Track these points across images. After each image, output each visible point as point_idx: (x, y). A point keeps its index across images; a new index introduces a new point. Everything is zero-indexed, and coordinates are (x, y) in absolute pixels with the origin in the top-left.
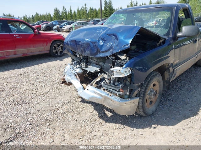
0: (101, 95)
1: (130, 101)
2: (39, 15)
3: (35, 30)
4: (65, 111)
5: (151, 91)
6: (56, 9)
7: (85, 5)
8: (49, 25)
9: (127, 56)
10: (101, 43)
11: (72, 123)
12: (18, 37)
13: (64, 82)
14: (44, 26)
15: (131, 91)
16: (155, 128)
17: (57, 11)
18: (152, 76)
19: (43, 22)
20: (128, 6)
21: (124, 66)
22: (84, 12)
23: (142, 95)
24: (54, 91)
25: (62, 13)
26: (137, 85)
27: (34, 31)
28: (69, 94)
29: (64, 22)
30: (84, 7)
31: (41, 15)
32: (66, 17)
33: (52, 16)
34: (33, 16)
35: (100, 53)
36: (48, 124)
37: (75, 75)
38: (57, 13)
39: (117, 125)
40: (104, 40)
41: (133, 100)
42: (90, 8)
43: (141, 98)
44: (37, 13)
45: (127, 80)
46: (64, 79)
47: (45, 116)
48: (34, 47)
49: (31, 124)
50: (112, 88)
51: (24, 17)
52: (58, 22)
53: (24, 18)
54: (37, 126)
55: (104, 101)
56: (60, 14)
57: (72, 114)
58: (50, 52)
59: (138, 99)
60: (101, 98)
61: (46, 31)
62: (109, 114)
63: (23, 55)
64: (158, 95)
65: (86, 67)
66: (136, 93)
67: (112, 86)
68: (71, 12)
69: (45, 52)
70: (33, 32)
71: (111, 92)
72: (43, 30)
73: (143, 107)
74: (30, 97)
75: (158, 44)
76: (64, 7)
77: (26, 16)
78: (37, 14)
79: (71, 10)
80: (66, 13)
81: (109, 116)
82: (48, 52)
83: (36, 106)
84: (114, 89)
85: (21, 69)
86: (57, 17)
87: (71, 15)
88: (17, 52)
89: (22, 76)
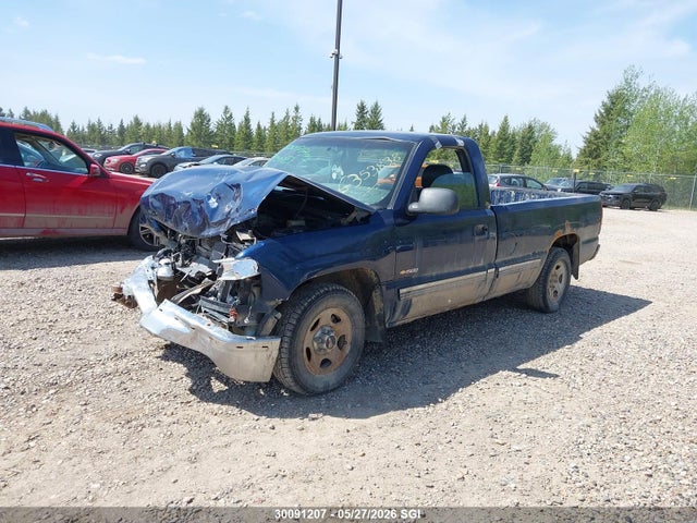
0: (187, 324)
1: (253, 343)
2: (144, 125)
3: (93, 165)
4: (109, 370)
5: (323, 333)
6: (201, 111)
7: (297, 109)
8: (164, 158)
9: (254, 234)
10: (213, 203)
11: (116, 396)
12: (38, 178)
13: (119, 297)
14: (147, 159)
15: (261, 318)
16: (313, 419)
17: (201, 117)
18: (322, 291)
19: (146, 147)
20: (432, 128)
21: (241, 254)
22: (288, 132)
23: (289, 334)
24: (99, 328)
25: (221, 126)
26: (272, 303)
27: (88, 167)
28: (138, 340)
29: (214, 154)
30: (292, 114)
31: (148, 126)
32: (232, 140)
33: (185, 132)
34: (122, 126)
35: (210, 227)
36: (52, 391)
37: (150, 282)
38: (202, 123)
39: (224, 407)
40: (219, 199)
41: (262, 342)
42: (312, 120)
43: (286, 339)
44: (136, 119)
45: (250, 291)
46: (120, 289)
47: (51, 376)
48: (80, 213)
49: (7, 388)
50: (217, 308)
51: (94, 125)
52: (194, 151)
53: (92, 128)
54: (22, 393)
55: (194, 338)
56: (213, 127)
57: (124, 378)
58: (128, 232)
59: (277, 342)
60: (187, 331)
61: (150, 176)
62: (217, 386)
63: (44, 232)
64: (348, 348)
65: (184, 266)
66: (270, 324)
67: (217, 304)
68: (247, 126)
69: (114, 232)
70: (86, 170)
71: (214, 319)
72: (142, 174)
73: (292, 366)
74: (28, 335)
75: (344, 221)
76: (226, 108)
77: (100, 123)
78: (137, 123)
79: (247, 120)
80: (232, 126)
81: (216, 390)
82: (125, 232)
83: (38, 355)
84: (222, 310)
85: (30, 271)
86: (199, 136)
87: (248, 136)
88: (26, 222)
89: (23, 288)
